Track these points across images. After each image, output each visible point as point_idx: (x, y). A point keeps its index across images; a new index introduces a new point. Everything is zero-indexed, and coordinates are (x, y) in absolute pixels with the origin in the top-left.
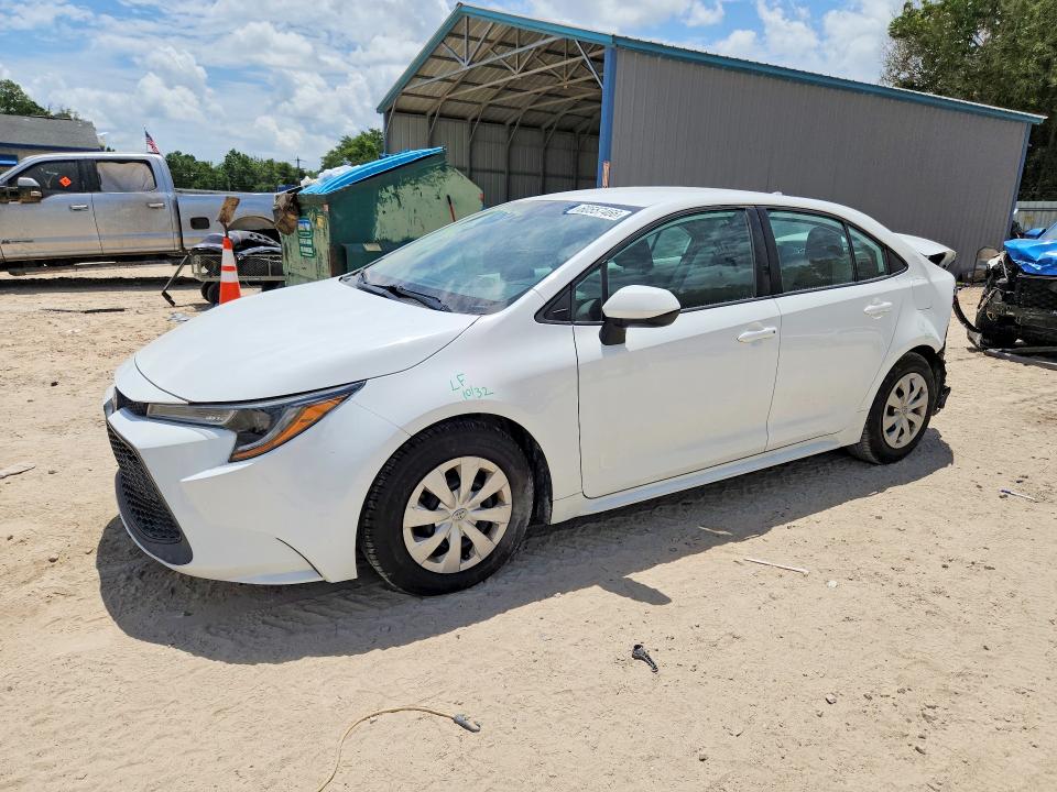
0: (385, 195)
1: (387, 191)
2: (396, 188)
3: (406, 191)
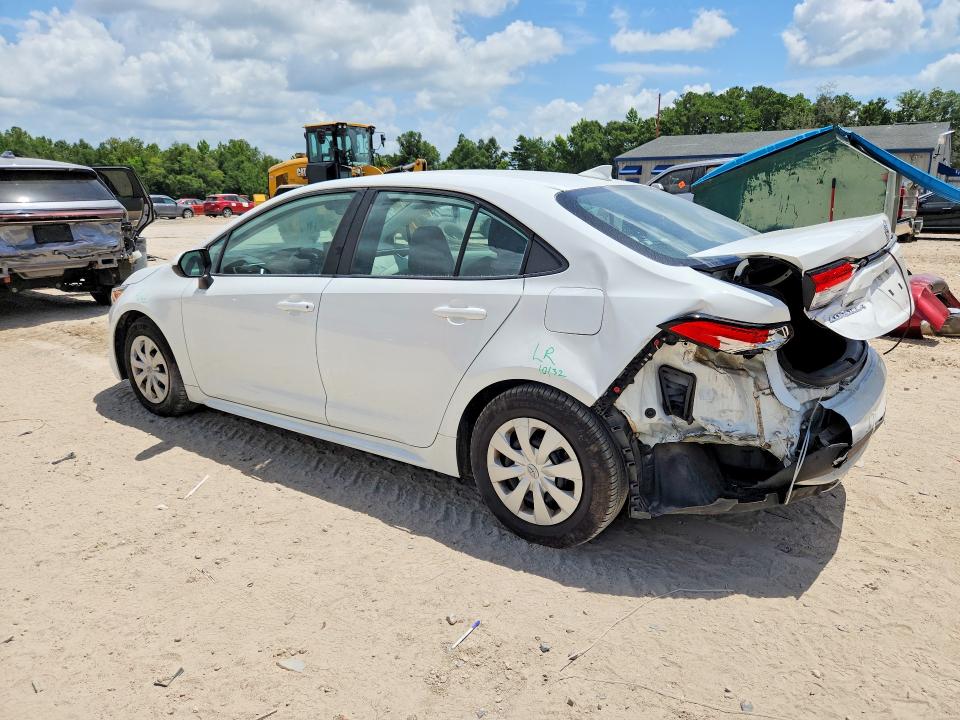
0: (754, 183)
1: (757, 179)
2: (768, 175)
3: (780, 178)
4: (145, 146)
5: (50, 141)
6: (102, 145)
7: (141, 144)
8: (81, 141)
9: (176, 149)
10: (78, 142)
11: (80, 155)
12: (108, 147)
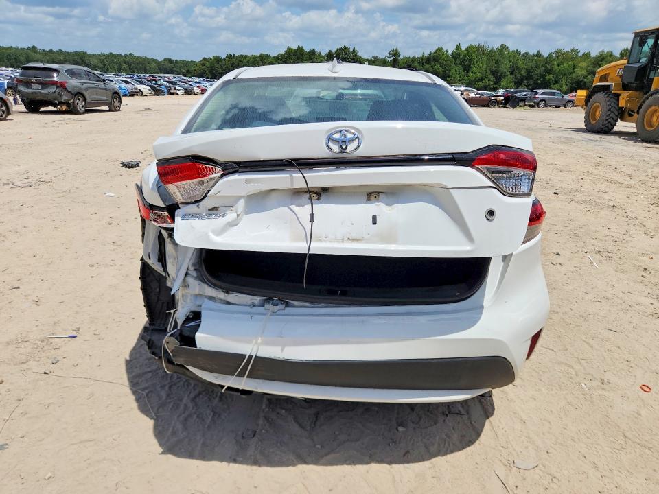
4: (580, 54)
5: (520, 53)
6: (550, 54)
7: (578, 53)
8: (538, 52)
9: (601, 55)
10: (536, 53)
11: (534, 62)
12: (554, 55)
